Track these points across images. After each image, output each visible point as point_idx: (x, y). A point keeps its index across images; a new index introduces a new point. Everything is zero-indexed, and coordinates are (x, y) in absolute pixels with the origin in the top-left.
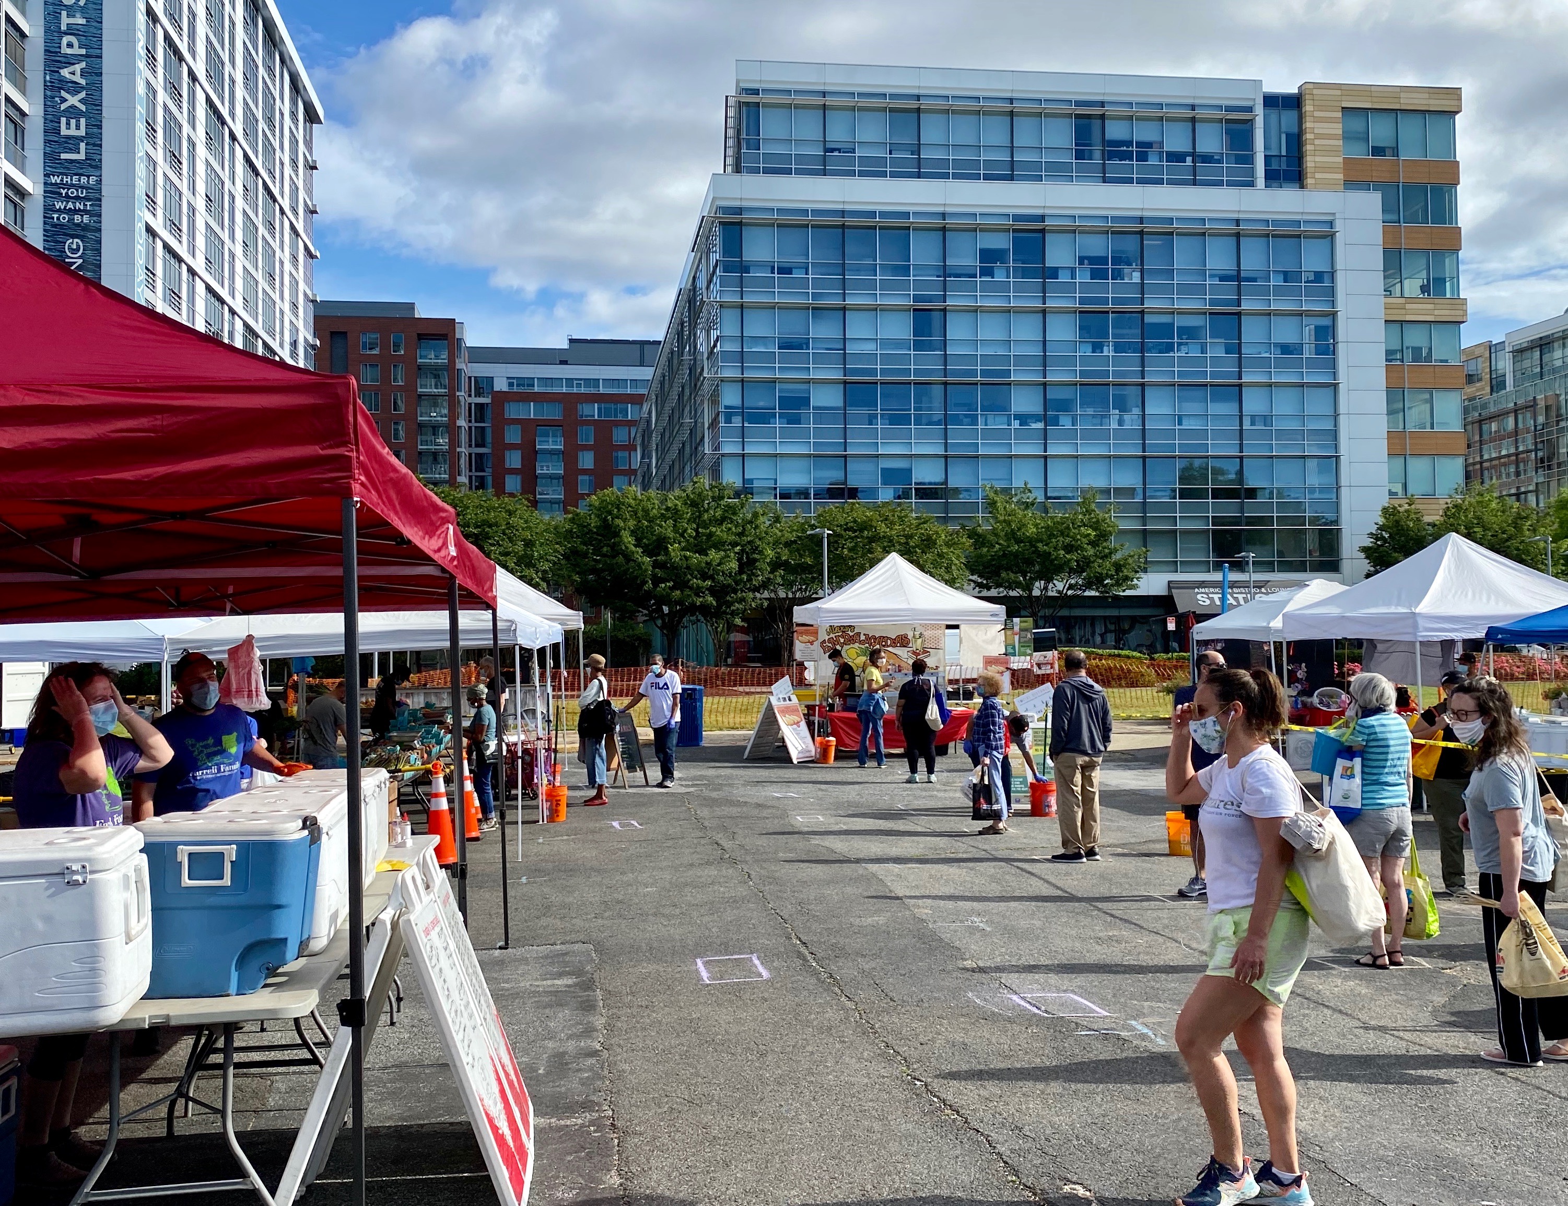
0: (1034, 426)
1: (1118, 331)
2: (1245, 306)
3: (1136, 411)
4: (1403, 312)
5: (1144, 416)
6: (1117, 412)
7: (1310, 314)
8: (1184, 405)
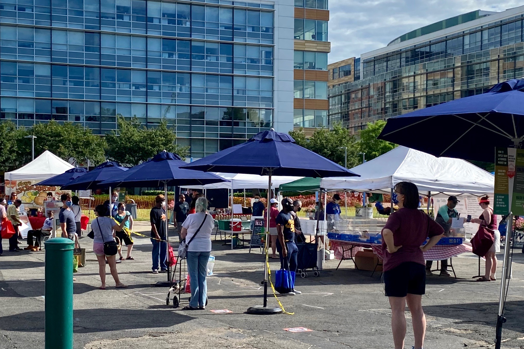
0: (142, 89)
1: (180, 49)
2: (235, 41)
3: (188, 85)
4: (304, 46)
5: (191, 87)
6: (179, 85)
7: (262, 46)
8: (209, 83)
